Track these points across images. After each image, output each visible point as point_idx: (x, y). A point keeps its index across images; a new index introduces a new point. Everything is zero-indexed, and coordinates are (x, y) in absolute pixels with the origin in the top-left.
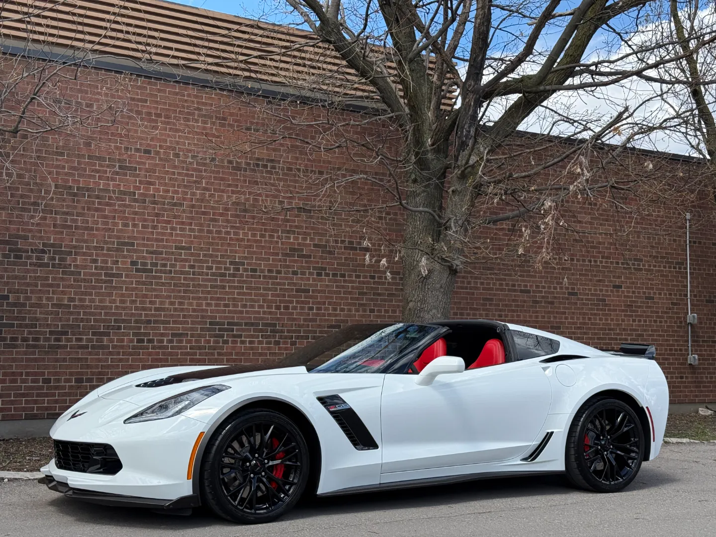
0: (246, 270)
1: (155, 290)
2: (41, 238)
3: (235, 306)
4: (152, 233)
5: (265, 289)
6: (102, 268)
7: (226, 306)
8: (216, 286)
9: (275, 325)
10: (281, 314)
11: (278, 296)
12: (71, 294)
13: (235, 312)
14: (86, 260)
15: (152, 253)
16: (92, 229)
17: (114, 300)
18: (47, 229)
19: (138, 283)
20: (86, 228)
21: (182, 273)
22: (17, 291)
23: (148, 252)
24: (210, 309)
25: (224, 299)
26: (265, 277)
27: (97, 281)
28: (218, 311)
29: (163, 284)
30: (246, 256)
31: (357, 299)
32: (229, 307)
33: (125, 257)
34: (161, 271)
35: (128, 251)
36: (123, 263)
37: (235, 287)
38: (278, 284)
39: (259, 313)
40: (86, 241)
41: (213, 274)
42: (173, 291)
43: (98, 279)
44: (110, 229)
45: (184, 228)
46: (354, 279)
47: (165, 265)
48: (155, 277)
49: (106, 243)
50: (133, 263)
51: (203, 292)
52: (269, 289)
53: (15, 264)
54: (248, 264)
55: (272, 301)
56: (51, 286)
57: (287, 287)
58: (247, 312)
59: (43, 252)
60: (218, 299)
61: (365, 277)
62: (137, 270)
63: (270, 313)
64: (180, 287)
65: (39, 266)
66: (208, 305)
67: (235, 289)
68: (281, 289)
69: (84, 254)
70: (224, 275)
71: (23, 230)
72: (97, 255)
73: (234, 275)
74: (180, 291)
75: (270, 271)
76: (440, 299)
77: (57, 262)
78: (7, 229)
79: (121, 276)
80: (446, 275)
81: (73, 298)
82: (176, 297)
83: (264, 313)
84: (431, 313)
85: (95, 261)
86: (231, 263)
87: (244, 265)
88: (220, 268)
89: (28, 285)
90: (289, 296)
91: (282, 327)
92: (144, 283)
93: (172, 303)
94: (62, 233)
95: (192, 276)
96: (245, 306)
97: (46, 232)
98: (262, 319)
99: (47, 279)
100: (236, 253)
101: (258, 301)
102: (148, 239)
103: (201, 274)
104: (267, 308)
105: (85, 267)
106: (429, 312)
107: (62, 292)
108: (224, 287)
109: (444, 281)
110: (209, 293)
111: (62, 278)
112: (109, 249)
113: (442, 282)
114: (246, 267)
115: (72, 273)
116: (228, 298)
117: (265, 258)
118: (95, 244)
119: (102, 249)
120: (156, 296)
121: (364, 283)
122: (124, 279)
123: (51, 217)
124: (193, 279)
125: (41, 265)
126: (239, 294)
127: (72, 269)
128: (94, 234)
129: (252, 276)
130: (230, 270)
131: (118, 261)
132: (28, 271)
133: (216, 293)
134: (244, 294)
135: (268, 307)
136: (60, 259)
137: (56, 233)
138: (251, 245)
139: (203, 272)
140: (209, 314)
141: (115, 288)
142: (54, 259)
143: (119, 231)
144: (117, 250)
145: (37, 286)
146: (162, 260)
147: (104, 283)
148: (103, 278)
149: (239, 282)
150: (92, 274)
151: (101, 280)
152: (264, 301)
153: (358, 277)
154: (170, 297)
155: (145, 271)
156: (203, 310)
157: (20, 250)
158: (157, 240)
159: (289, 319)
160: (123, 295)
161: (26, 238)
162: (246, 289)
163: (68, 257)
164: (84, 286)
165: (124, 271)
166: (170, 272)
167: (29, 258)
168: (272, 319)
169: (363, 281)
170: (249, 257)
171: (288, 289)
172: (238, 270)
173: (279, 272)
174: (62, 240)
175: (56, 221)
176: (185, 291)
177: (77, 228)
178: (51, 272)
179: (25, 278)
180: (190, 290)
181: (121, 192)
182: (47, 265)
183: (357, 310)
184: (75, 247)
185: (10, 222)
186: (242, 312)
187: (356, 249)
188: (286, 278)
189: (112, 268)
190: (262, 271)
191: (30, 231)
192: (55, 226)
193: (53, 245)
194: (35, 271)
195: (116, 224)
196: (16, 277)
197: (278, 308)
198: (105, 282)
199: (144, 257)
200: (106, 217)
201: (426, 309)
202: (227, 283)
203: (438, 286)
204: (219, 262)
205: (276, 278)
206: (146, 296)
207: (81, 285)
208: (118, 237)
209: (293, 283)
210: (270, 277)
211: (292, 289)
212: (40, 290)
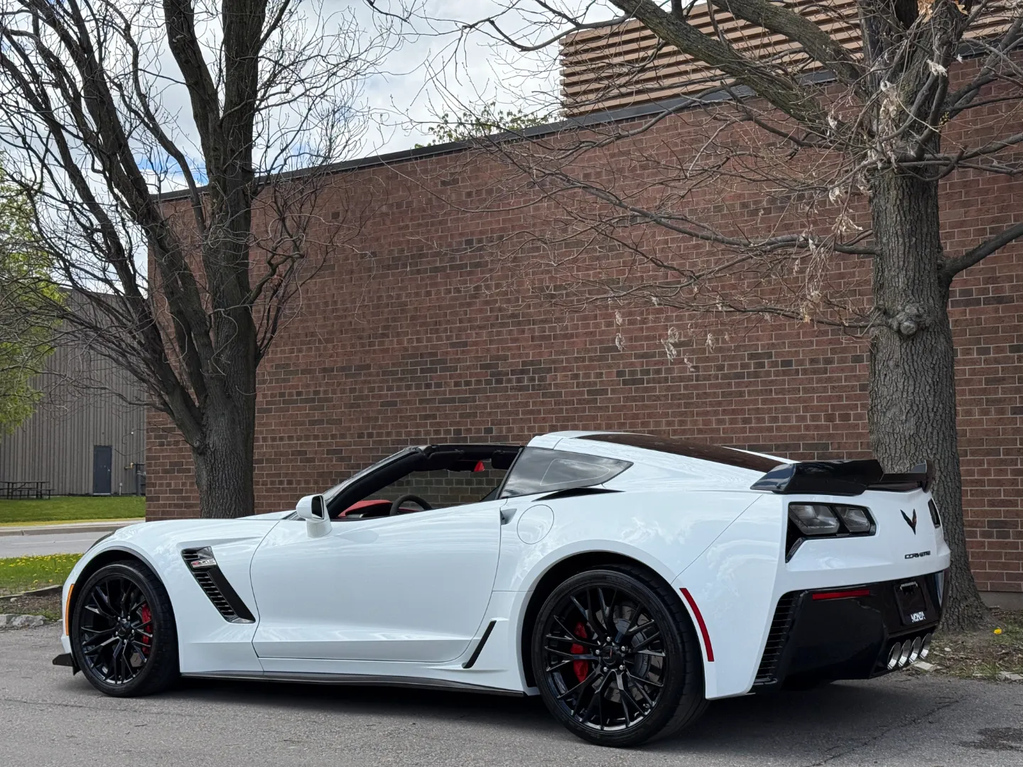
0: (774, 364)
1: (647, 407)
2: (520, 356)
3: (759, 420)
4: (642, 329)
5: (806, 390)
6: (584, 385)
7: (746, 421)
8: (730, 394)
9: (826, 446)
10: (836, 427)
11: (829, 399)
12: (552, 421)
13: (760, 430)
14: (566, 376)
15: (643, 356)
16: (572, 336)
17: (600, 424)
18: (524, 344)
19: (627, 399)
20: (565, 336)
21: (681, 379)
22: (500, 423)
23: (637, 356)
24: (724, 429)
25: (743, 411)
26: (805, 372)
27: (580, 402)
28: (733, 431)
29: (658, 398)
30: (773, 344)
31: (984, 391)
32: (750, 423)
33: (609, 367)
34: (654, 380)
35: (613, 358)
36: (609, 374)
37: (758, 393)
38: (829, 380)
39: (798, 428)
40: (564, 353)
41: (725, 377)
42: (671, 406)
43: (580, 400)
44: (591, 333)
45: (681, 316)
46: (975, 356)
47: (658, 372)
48: (646, 390)
49: (588, 351)
50: (620, 374)
51: (711, 405)
52: (813, 390)
53: (496, 390)
54: (777, 355)
55: (819, 409)
56: (532, 412)
57: (843, 384)
58: (779, 429)
59: (523, 372)
60: (734, 412)
61: (998, 350)
62: (625, 383)
63: (817, 428)
64: (679, 399)
65: (520, 390)
66: (720, 422)
67: (758, 395)
68: (833, 388)
69: (564, 369)
70: (740, 376)
71: (503, 349)
72: (578, 368)
73: (756, 375)
74: (679, 406)
75: (813, 361)
76: (901, 387)
77: (537, 383)
78: (488, 350)
79: (605, 391)
80: (898, 344)
81: (554, 426)
82: (674, 415)
83: (807, 428)
84: (889, 415)
85: (576, 376)
86: (752, 356)
87: (771, 357)
88: (735, 367)
89: (509, 413)
90: (847, 398)
91: (839, 448)
92: (634, 399)
93: (669, 424)
94: (541, 346)
95: (694, 382)
96: (775, 419)
97: (524, 347)
98: (803, 437)
99: (527, 404)
100: (758, 340)
101: (797, 410)
102: (637, 339)
103: (708, 378)
104: (811, 420)
105: (564, 386)
106: (885, 413)
107: (544, 418)
108: (741, 394)
109: (897, 355)
110: (719, 404)
111: (543, 402)
112: (591, 359)
113: (896, 356)
114: (773, 359)
115: (553, 395)
116: (749, 410)
117: (805, 342)
118: (576, 355)
119: (583, 359)
120: (650, 415)
121: (996, 361)
122: (609, 396)
123: (529, 329)
124: (696, 387)
125: (521, 389)
126: (764, 402)
127: (553, 390)
128: (574, 342)
129: (785, 373)
130: (750, 368)
131: (602, 374)
132: (508, 398)
133: (730, 403)
134: (773, 401)
135: (813, 418)
136: (541, 379)
137: (535, 347)
138: (780, 325)
139: (710, 375)
140: (722, 435)
141: (600, 408)
142: (532, 379)
143: (602, 333)
144: (601, 359)
145: (518, 414)
146: (655, 364)
147: (587, 404)
148: (586, 397)
149: (764, 383)
150: (573, 394)
151: (584, 400)
152: (806, 409)
153: (984, 351)
154: (667, 415)
155: (634, 382)
156: (712, 431)
157: (499, 373)
158: (647, 338)
159: (848, 436)
160: (609, 418)
161: (505, 358)
162: (776, 394)
163: (548, 375)
164: (566, 410)
165: (609, 386)
166: (666, 380)
167: (509, 381)
168: (821, 437)
169: (995, 358)
170: (778, 344)
171: (846, 386)
172: (762, 365)
173: (829, 361)
174: (540, 354)
175: (534, 332)
176: (687, 405)
177: (555, 337)
178: (531, 396)
179: (505, 405)
180: (692, 403)
181: (602, 283)
182: (526, 388)
183: (985, 412)
184: (554, 362)
185: (491, 341)
186: (770, 429)
187: (978, 302)
188: (842, 370)
189: (595, 383)
190: (801, 363)
191: (509, 349)
192: (533, 338)
193: (532, 363)
194: (515, 397)
195: (597, 325)
196: (498, 406)
197: (830, 418)
198: (588, 402)
199: (632, 364)
200: (585, 318)
201: (879, 407)
202: (747, 387)
203: (891, 363)
204: (733, 358)
205: (825, 371)
206: (636, 416)
207: (562, 409)
208: (601, 342)
209: (855, 376)
210: (815, 372)
211: (853, 387)
212: (521, 419)
